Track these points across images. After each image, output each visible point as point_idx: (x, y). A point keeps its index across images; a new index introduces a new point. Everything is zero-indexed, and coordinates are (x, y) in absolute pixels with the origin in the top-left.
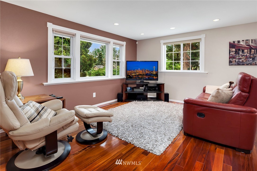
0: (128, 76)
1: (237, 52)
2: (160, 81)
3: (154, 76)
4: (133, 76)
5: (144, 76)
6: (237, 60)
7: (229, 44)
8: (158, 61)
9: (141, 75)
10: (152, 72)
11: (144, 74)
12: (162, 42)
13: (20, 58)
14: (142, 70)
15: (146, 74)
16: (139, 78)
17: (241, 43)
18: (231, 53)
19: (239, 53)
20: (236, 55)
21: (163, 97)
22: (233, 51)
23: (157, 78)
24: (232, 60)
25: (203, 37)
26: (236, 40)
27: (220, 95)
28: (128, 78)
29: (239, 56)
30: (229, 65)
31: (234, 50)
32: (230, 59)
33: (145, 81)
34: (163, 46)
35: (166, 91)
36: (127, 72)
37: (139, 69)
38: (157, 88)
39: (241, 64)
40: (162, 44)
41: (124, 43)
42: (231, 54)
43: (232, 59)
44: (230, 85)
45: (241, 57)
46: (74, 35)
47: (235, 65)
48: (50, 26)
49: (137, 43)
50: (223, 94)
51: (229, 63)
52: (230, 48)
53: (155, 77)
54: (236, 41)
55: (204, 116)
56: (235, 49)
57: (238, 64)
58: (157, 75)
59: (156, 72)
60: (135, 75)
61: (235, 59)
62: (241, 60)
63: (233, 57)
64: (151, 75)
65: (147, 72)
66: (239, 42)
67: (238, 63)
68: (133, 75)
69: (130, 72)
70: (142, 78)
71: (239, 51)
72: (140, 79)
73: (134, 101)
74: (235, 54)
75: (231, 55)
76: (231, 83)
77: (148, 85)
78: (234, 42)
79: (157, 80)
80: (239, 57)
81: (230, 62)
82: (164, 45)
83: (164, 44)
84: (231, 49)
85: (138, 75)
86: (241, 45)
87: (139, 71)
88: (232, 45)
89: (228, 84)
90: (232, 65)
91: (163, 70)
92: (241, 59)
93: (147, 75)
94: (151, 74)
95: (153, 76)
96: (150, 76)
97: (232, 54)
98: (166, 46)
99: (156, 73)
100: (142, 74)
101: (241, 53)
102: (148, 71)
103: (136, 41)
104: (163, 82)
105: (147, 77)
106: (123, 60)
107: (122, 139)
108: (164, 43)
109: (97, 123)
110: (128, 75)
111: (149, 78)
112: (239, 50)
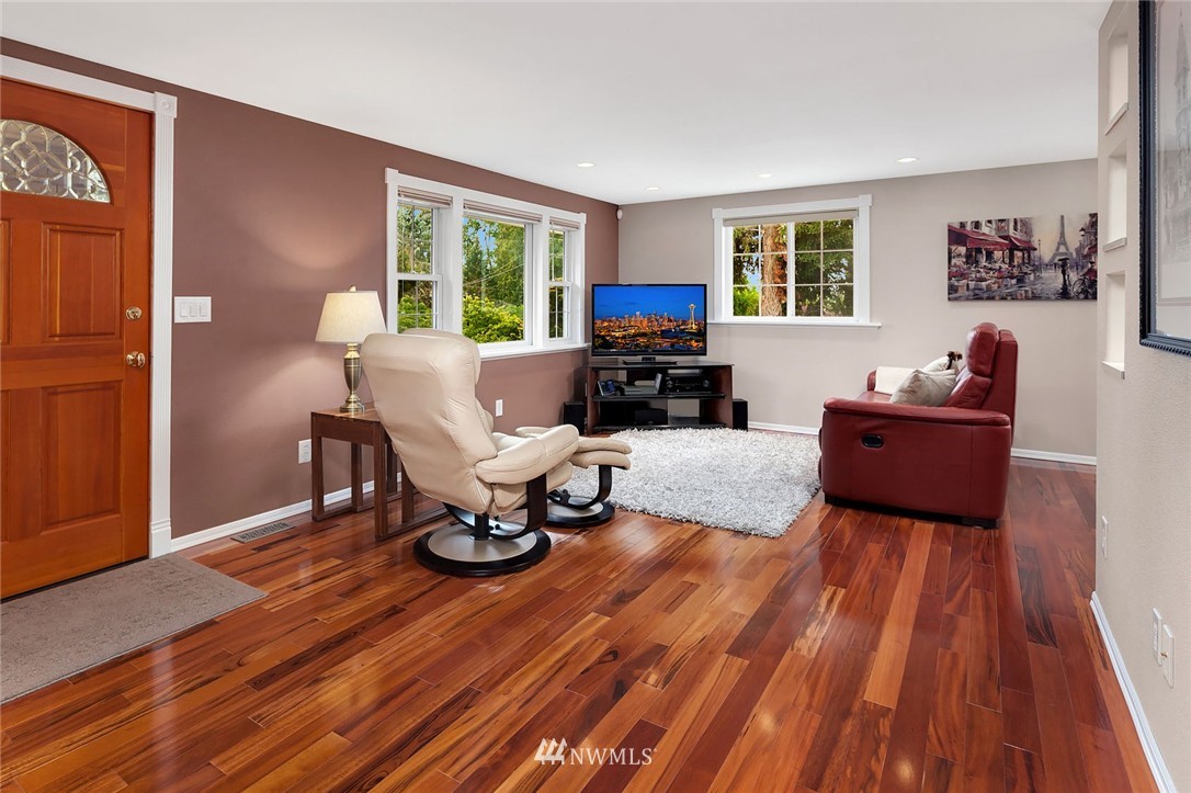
0: (599, 342)
1: (971, 259)
2: (712, 358)
3: (691, 339)
4: (617, 338)
5: (657, 341)
6: (972, 285)
7: (949, 230)
8: (705, 286)
9: (644, 335)
10: (684, 323)
11: (654, 333)
12: (719, 214)
13: (353, 289)
14: (649, 319)
15: (662, 331)
16: (637, 345)
17: (985, 229)
18: (953, 261)
19: (977, 262)
20: (969, 268)
21: (727, 413)
22: (959, 255)
23: (701, 344)
24: (956, 284)
25: (863, 203)
26: (969, 219)
27: (920, 386)
28: (596, 348)
29: (979, 272)
30: (949, 299)
31: (962, 250)
32: (950, 279)
33: (659, 358)
34: (723, 228)
35: (738, 393)
36: (593, 323)
37: (638, 313)
38: (706, 383)
39: (985, 295)
40: (718, 223)
41: (581, 218)
42: (953, 263)
43: (958, 281)
44: (951, 362)
45: (984, 275)
46: (448, 203)
47: (967, 299)
48: (394, 179)
49: (620, 214)
50: (929, 383)
51: (949, 294)
52: (949, 244)
53: (696, 341)
54: (969, 223)
55: (881, 442)
56: (967, 249)
57: (977, 298)
58: (701, 334)
59: (698, 325)
60: (624, 337)
61: (965, 281)
62: (984, 284)
63: (962, 276)
64: (679, 334)
65: (666, 325)
66: (977, 225)
67: (977, 292)
68: (617, 335)
69: (606, 324)
70: (647, 347)
71: (978, 256)
72: (643, 351)
73: (628, 431)
74: (967, 263)
75: (955, 266)
76: (952, 356)
77: (670, 371)
78: (963, 225)
79: (703, 352)
80: (978, 275)
81: (952, 289)
82: (725, 226)
83: (727, 222)
84: (953, 248)
85: (635, 336)
86: (984, 234)
87: (639, 322)
88: (957, 236)
89: (946, 360)
90: (956, 299)
91: (723, 316)
92: (985, 280)
93: (665, 334)
94: (682, 331)
95: (687, 340)
96: (676, 337)
97: (958, 263)
98: (731, 230)
99: (700, 330)
100: (648, 330)
101: (983, 261)
102: (670, 321)
103: (616, 207)
104: (723, 361)
105: (666, 344)
106: (576, 279)
107: (662, 515)
108: (725, 220)
109: (600, 466)
110: (599, 336)
111: (672, 345)
112: (979, 251)
